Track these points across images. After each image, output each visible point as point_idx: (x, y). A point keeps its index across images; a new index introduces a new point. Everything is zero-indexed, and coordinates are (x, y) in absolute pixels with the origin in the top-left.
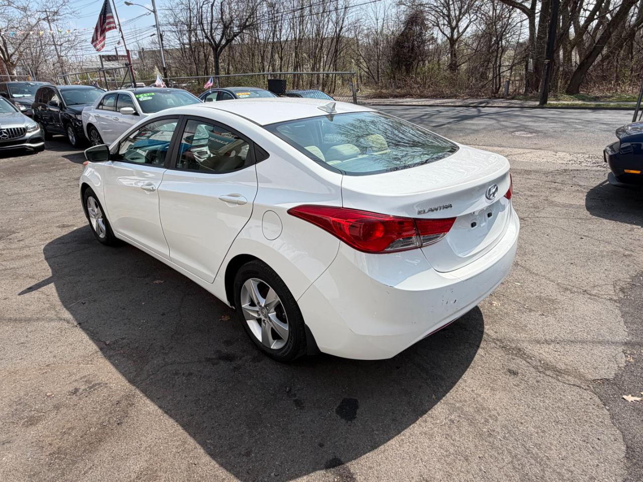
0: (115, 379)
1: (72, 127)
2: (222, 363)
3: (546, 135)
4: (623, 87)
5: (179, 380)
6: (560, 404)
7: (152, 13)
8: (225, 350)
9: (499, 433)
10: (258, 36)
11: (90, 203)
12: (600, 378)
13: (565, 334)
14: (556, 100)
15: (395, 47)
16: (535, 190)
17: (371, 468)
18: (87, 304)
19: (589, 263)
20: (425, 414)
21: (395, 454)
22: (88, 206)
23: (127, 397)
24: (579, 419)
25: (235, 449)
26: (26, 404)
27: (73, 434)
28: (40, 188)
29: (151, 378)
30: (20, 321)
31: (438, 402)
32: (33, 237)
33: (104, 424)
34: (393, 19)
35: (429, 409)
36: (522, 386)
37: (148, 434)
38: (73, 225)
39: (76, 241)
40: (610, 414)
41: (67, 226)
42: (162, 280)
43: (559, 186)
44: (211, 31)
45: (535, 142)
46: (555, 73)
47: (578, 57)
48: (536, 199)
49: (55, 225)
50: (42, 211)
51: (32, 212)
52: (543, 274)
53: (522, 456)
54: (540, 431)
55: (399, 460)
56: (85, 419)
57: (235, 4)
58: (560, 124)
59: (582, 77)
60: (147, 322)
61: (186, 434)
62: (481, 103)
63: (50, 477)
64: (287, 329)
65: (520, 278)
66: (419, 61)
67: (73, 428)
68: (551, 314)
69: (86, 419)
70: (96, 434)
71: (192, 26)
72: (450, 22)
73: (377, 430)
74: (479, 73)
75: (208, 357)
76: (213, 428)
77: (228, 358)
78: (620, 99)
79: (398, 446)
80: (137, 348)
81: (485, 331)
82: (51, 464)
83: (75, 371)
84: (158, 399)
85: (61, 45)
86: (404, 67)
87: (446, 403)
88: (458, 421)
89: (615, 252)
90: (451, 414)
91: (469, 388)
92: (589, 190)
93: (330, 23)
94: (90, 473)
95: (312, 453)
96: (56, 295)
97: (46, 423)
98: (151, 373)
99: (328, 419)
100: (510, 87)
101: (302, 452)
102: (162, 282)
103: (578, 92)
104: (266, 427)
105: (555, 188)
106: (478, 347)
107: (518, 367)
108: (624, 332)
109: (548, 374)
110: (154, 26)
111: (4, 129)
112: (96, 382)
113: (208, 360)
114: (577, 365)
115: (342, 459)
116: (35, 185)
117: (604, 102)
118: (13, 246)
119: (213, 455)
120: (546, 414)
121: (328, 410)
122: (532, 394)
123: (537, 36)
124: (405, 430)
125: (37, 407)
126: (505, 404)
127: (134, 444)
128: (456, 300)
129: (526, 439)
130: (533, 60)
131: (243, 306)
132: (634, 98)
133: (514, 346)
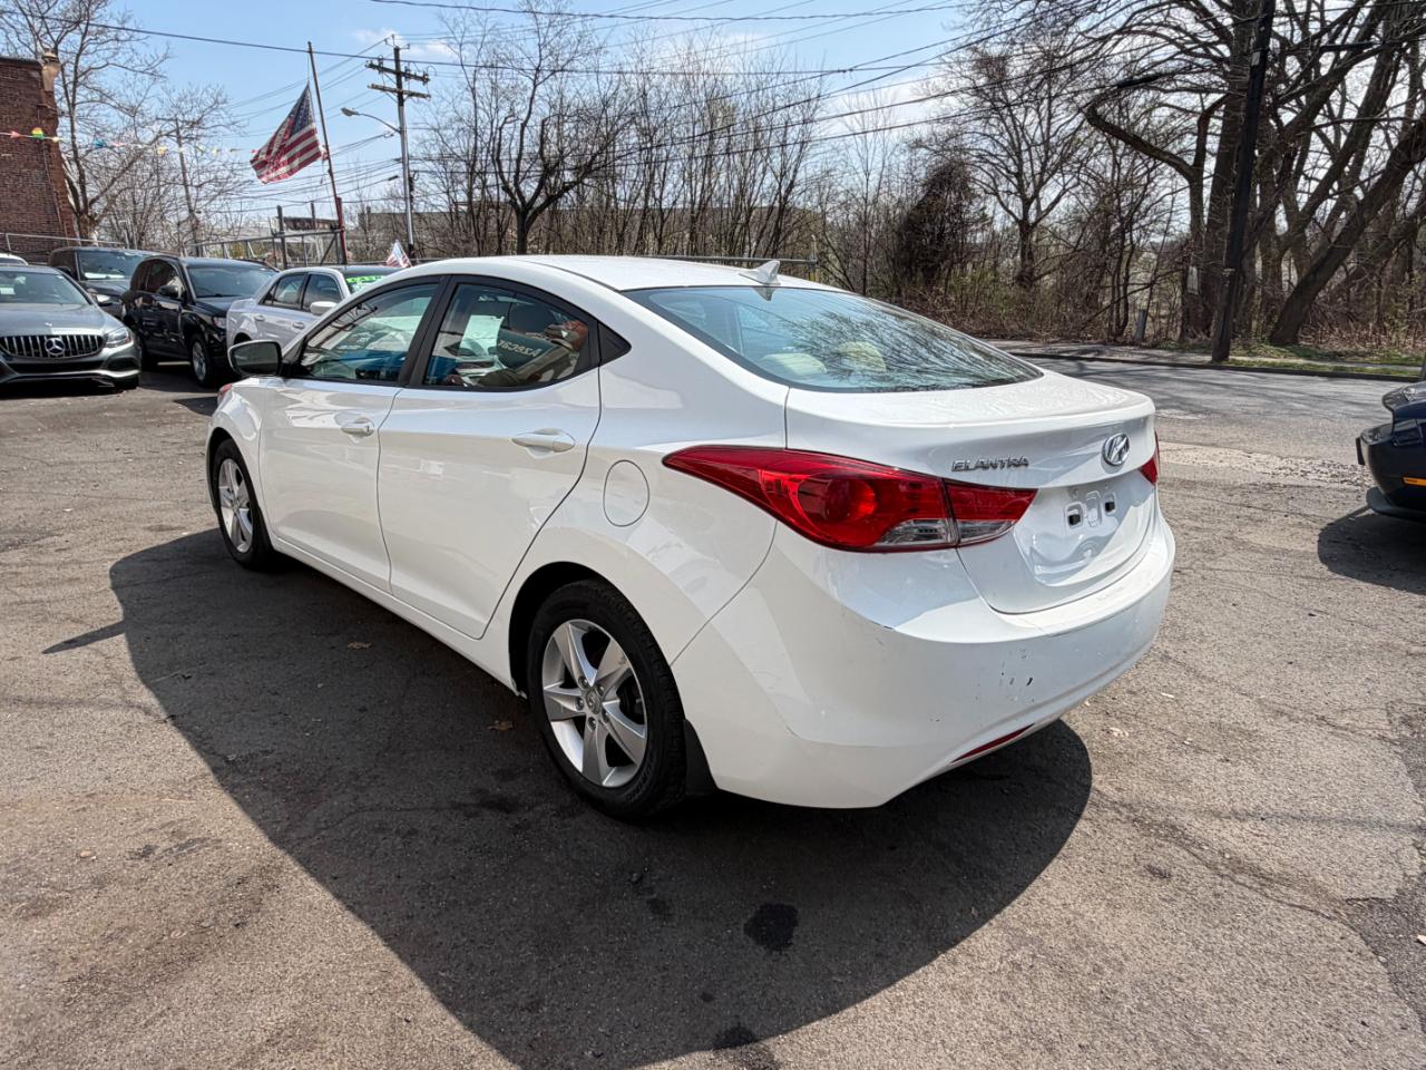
0: (240, 832)
1: (203, 341)
2: (487, 812)
3: (1226, 418)
4: (1394, 336)
5: (386, 844)
6: (1269, 945)
7: (397, 135)
8: (496, 789)
9: (1126, 997)
10: (615, 193)
11: (224, 476)
12: (1362, 896)
13: (1278, 802)
14: (1249, 354)
15: (902, 231)
16: (1205, 518)
17: (822, 1053)
18: (192, 680)
19: (1330, 665)
20: (953, 946)
21: (880, 1026)
22: (220, 482)
23: (263, 871)
24: (1316, 980)
25: (505, 996)
26: (30, 872)
27: (130, 941)
28: (120, 455)
29: (323, 836)
30: (40, 704)
31: (984, 923)
32: (91, 545)
33: (203, 924)
34: (902, 176)
35: (963, 938)
36: (1181, 903)
37: (303, 949)
38: (183, 528)
39: (184, 557)
40: (1389, 973)
41: (168, 529)
42: (366, 643)
43: (1259, 514)
44: (516, 177)
45: (1203, 431)
46: (1245, 299)
47: (1294, 272)
48: (1208, 536)
49: (142, 526)
50: (118, 498)
51: (96, 497)
52: (1225, 679)
53: (1183, 1051)
54: (1223, 1000)
55: (889, 1041)
56: (160, 911)
57: (572, 125)
58: (1258, 400)
59: (1304, 310)
60: (325, 722)
61: (392, 956)
62: (1086, 352)
63: (64, 1028)
64: (643, 737)
65: (1174, 685)
66: (953, 263)
67: (131, 929)
68: (1245, 760)
69: (164, 911)
70: (182, 943)
71: (478, 166)
72: (1021, 189)
73: (840, 974)
74: (1081, 295)
75: (457, 800)
76: (455, 946)
77: (503, 806)
78: (1387, 360)
79: (887, 1010)
80: (297, 773)
81: (1095, 784)
82: (70, 999)
83: (151, 810)
84: (335, 878)
85: (200, 186)
86: (921, 274)
87: (1004, 927)
88: (1032, 967)
89: (1388, 646)
90: (1012, 950)
91: (1057, 898)
92: (1324, 526)
93: (769, 174)
94: (158, 1023)
95: (684, 1014)
96: (128, 657)
97: (71, 913)
98: (323, 825)
99: (726, 943)
100: (1149, 325)
101: (660, 1010)
102: (367, 646)
103: (1295, 341)
104: (580, 952)
105: (1250, 518)
106: (1078, 816)
107: (1171, 862)
108: (1414, 805)
109: (1241, 881)
110: (397, 160)
111: (57, 336)
112: (196, 837)
113: (456, 806)
114: (1308, 867)
115: (755, 1031)
116: (109, 449)
117: (1352, 363)
118: (44, 559)
119: (451, 1005)
120: (1239, 963)
121: (727, 926)
122: (1204, 920)
123: (1206, 222)
124: (907, 978)
125: (54, 879)
126: (1141, 938)
127: (270, 970)
128: (1031, 680)
129: (1191, 1014)
130: (1198, 269)
131: (545, 688)
132: (1418, 359)
133: (1160, 819)
